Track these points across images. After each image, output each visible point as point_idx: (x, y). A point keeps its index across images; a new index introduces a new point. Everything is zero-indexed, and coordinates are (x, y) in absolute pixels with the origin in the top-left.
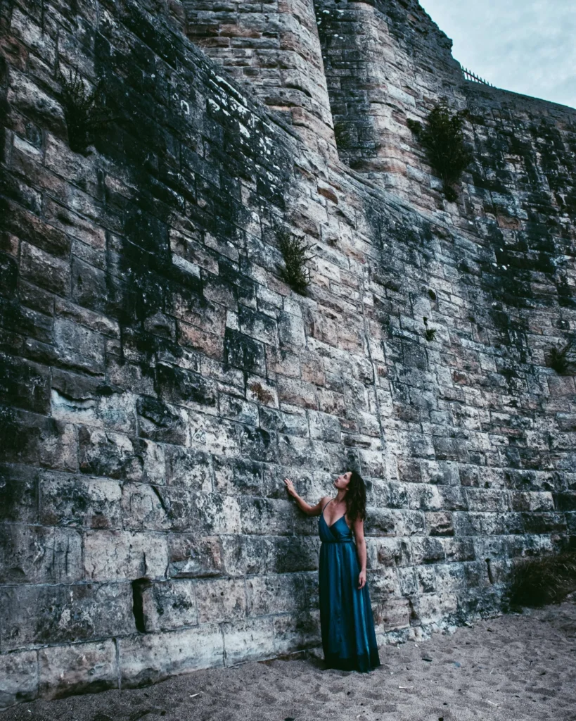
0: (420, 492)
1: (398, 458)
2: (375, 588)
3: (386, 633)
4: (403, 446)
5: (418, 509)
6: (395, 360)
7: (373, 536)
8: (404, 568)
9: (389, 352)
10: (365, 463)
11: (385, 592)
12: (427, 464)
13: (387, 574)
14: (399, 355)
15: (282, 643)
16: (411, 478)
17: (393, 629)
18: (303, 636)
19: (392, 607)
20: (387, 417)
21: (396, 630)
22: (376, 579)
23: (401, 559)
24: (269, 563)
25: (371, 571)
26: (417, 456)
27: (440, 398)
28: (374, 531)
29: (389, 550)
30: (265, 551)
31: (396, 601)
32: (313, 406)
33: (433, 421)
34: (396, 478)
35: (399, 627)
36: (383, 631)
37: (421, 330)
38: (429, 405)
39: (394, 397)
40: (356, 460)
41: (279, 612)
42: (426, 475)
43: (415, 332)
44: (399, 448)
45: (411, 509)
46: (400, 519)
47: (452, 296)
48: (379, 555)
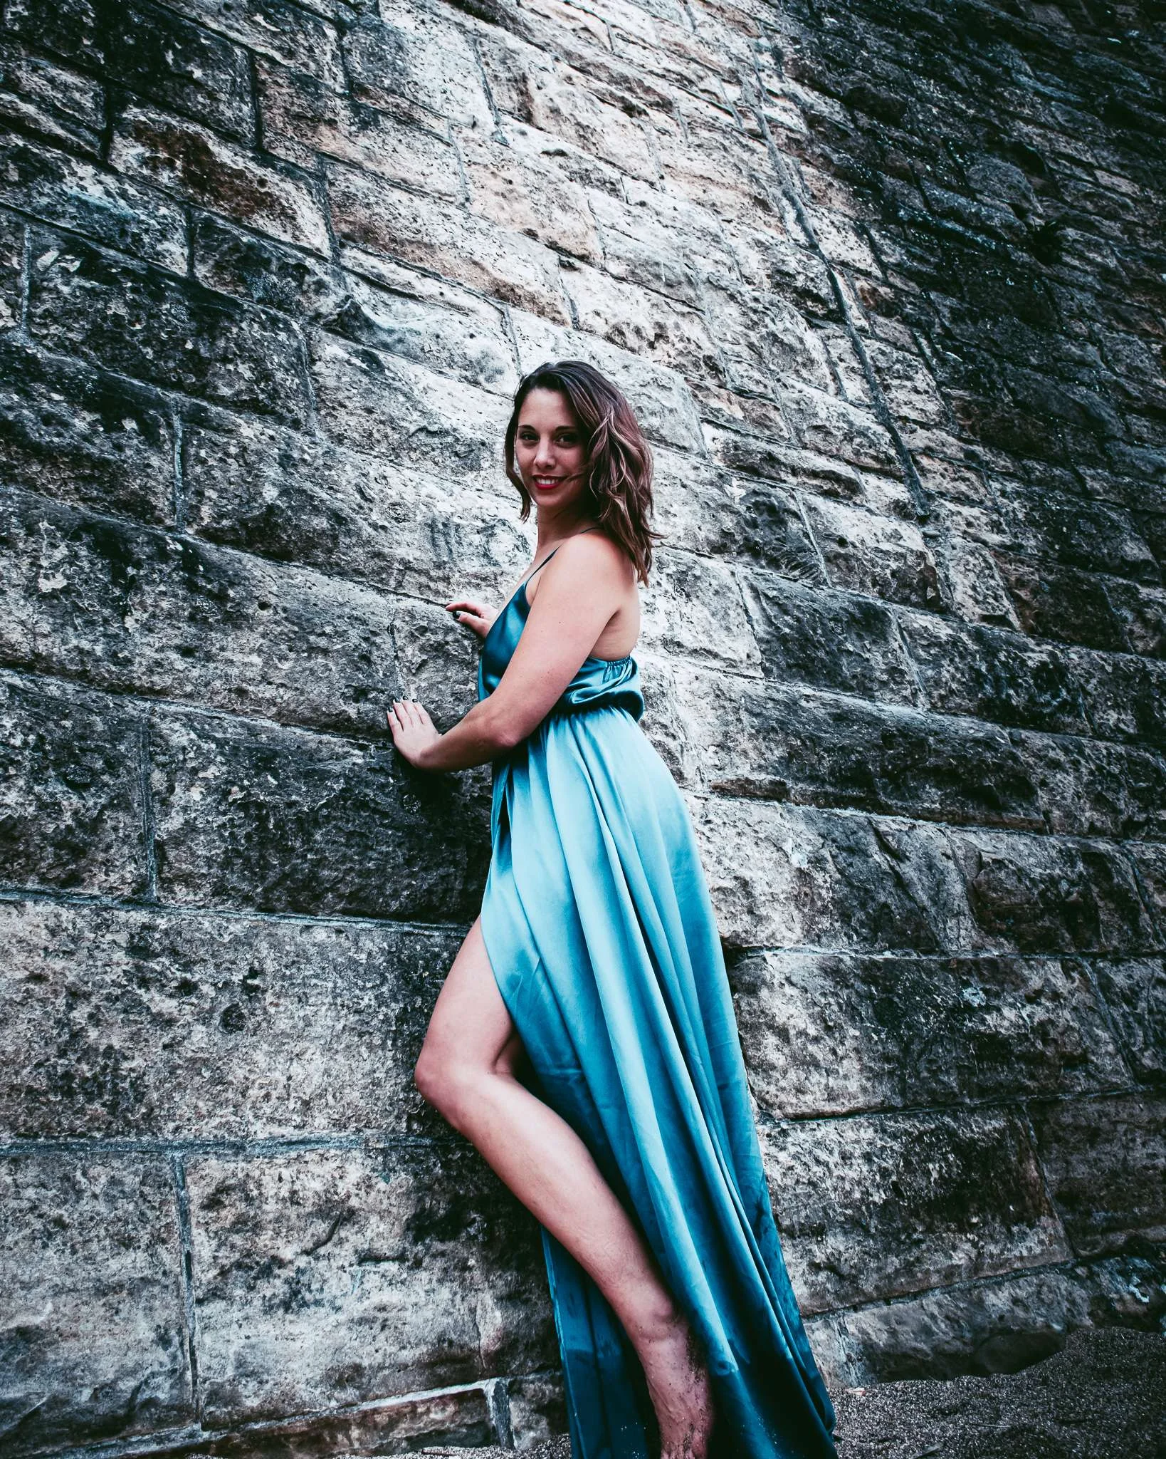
0: (1128, 678)
1: (997, 555)
2: (974, 1036)
3: (1085, 1262)
4: (1014, 522)
5: (1129, 740)
6: (926, 282)
7: (930, 816)
8: (1117, 962)
9: (894, 255)
10: (842, 542)
11: (1036, 1060)
12: (1133, 593)
13: (1036, 982)
14: (937, 267)
15: (267, 1330)
16: (1075, 629)
17: (1120, 1238)
18: (468, 1288)
19: (1093, 1136)
20: (923, 425)
21: (1137, 1247)
22: (974, 996)
23: (1093, 920)
24: (177, 840)
25: (945, 967)
26: (1084, 562)
27: (1132, 410)
28: (932, 797)
29: (1021, 873)
30: (158, 778)
31: (1110, 1108)
32: (533, 300)
33: (1120, 467)
34: (1002, 621)
35: (1151, 1233)
36: (1060, 1254)
37: (1009, 227)
38: (1090, 422)
39: (942, 374)
40: (794, 526)
41: (260, 1131)
42: (1138, 629)
43: (991, 233)
44: (995, 527)
45: (1101, 737)
46: (1055, 765)
47: (1098, 173)
48: (975, 893)
